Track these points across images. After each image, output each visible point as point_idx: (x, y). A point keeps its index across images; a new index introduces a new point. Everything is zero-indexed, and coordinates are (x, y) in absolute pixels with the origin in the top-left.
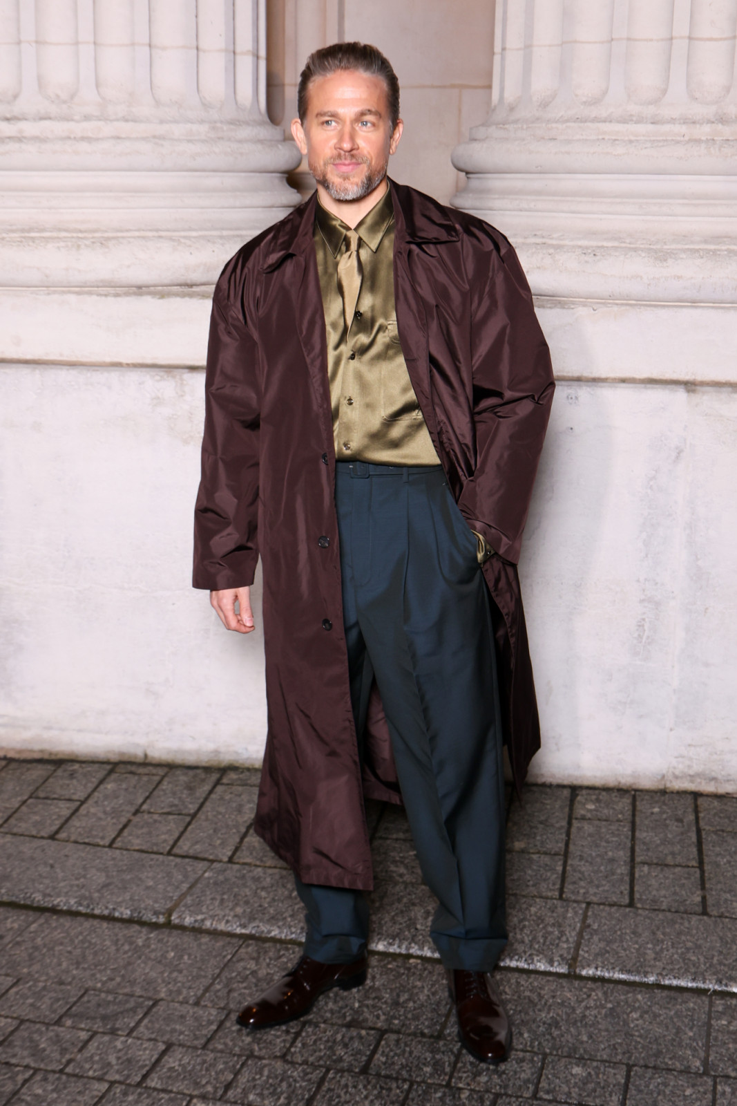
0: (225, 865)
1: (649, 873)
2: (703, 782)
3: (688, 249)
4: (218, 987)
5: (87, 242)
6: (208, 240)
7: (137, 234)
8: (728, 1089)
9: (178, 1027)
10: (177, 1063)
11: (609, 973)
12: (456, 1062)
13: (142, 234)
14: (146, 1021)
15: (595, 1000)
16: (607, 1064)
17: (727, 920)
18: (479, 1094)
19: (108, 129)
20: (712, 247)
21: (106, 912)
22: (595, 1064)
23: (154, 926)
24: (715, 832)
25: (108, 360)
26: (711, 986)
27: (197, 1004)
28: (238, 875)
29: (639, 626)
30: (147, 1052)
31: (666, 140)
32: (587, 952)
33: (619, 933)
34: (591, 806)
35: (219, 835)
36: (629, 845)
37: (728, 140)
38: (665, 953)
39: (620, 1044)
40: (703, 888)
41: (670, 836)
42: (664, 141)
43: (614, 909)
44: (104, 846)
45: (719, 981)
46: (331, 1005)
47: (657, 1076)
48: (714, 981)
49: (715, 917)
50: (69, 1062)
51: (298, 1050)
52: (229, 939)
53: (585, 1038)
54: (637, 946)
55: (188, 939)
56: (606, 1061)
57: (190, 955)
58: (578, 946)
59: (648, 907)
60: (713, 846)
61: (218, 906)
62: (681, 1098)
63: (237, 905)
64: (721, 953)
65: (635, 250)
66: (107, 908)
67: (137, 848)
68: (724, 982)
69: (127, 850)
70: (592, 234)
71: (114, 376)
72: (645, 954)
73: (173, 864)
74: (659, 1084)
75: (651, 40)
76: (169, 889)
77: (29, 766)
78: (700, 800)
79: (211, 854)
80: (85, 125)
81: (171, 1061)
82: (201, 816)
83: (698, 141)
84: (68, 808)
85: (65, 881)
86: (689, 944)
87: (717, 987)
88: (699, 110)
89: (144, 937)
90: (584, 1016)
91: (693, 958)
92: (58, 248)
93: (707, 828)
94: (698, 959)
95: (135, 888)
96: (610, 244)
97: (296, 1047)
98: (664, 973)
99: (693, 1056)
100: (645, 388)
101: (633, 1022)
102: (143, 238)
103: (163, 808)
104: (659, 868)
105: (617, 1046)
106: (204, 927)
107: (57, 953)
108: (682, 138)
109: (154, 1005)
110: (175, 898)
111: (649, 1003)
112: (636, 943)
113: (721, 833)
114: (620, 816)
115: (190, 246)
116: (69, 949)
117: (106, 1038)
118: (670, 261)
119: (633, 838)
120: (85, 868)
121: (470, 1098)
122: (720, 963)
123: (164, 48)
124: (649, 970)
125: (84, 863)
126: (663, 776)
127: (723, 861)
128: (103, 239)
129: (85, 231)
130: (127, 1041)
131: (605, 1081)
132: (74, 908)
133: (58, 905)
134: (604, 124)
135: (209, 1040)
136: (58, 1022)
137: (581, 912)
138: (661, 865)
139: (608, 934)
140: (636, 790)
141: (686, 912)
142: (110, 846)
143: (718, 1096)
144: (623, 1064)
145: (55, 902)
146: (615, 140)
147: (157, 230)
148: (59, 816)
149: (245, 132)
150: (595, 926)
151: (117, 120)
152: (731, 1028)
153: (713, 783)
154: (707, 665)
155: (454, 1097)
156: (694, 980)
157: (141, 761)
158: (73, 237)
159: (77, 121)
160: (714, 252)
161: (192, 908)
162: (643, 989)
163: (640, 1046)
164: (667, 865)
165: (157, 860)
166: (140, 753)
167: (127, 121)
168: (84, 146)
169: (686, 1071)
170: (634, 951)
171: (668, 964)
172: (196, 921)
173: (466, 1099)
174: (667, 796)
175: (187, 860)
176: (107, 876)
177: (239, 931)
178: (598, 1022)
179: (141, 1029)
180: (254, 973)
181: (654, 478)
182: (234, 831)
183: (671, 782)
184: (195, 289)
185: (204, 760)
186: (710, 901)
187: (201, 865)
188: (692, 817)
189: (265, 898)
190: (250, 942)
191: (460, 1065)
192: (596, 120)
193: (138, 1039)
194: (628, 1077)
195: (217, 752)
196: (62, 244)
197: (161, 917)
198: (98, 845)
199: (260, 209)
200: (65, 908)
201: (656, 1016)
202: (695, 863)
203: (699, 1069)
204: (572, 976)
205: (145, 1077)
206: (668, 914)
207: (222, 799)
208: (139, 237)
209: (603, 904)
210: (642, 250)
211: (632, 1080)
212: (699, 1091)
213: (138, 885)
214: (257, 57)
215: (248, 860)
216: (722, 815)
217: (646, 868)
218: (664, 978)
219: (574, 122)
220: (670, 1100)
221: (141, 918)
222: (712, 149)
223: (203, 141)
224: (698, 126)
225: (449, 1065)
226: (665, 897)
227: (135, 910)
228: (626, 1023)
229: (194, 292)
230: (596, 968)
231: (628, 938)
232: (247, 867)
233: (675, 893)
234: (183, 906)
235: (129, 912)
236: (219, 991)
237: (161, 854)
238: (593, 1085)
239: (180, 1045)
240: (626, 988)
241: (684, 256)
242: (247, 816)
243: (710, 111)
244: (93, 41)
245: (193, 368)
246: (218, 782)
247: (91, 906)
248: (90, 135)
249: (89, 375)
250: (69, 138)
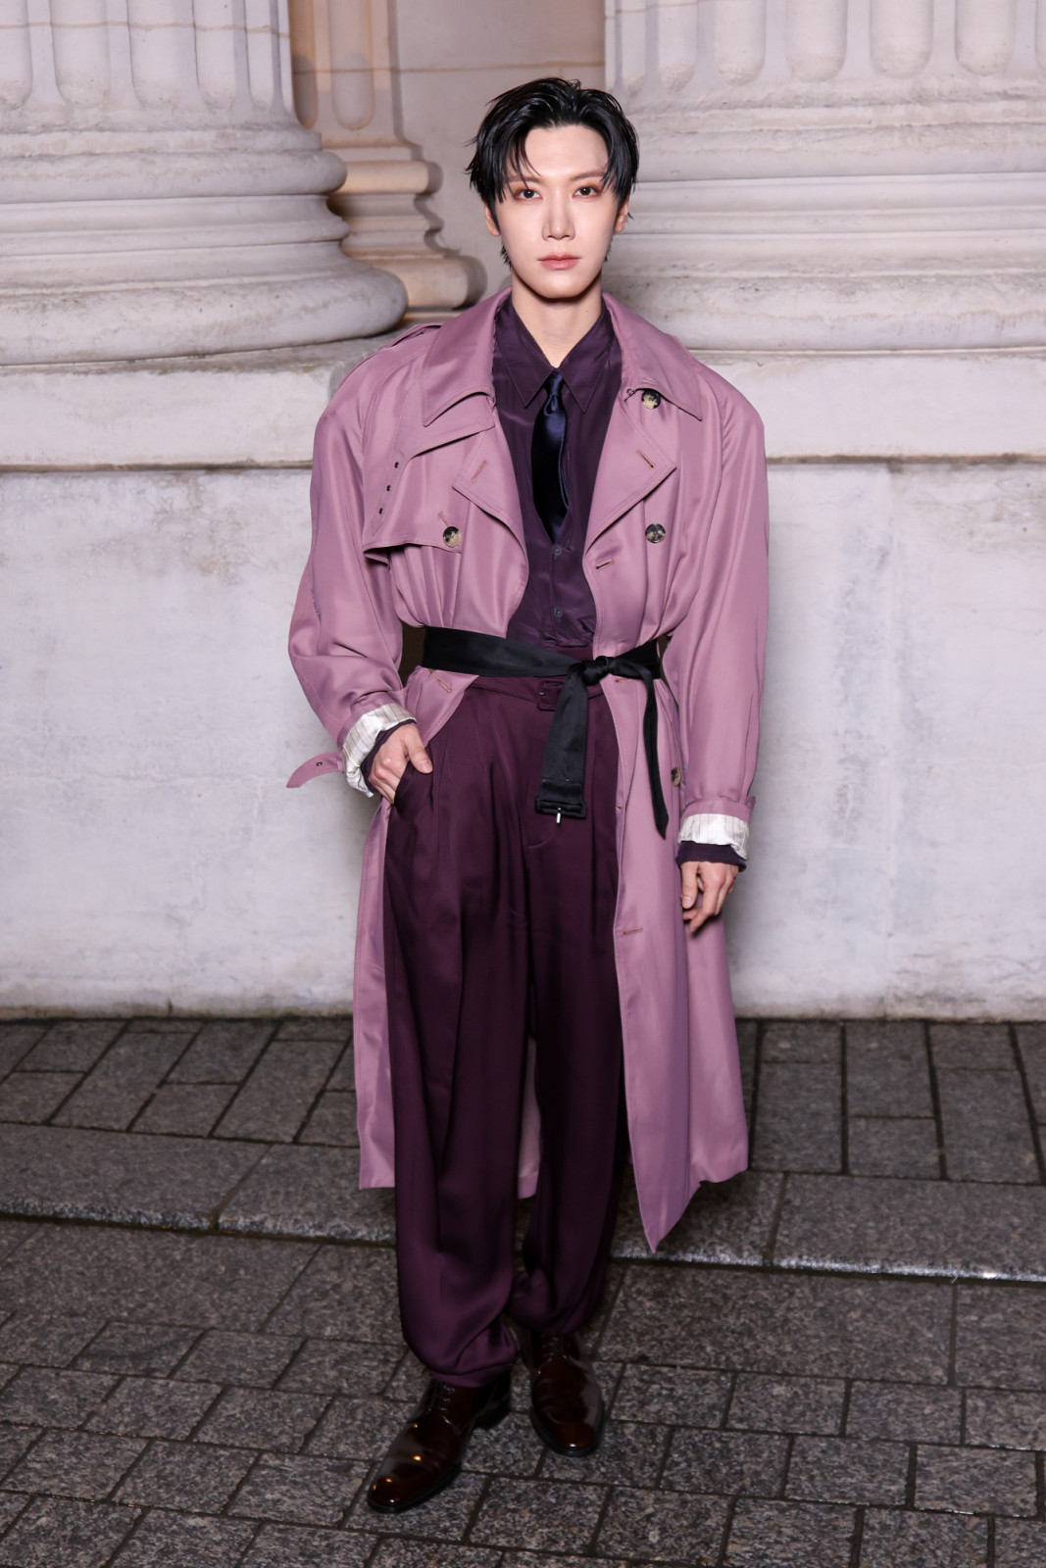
0: (288, 1148)
1: (867, 1129)
2: (936, 1005)
3: (883, 277)
4: (288, 1308)
5: (57, 301)
6: (224, 290)
7: (124, 286)
8: (981, 1404)
9: (236, 1363)
10: (238, 1410)
11: (817, 1262)
12: (616, 1389)
13: (131, 286)
14: (192, 1358)
15: (800, 1299)
16: (819, 1380)
17: (974, 1185)
18: (650, 1427)
19: (76, 143)
20: (915, 273)
21: (128, 1218)
22: (803, 1381)
23: (195, 1233)
25: (92, 461)
26: (955, 1272)
27: (260, 1331)
28: (307, 1159)
29: (841, 795)
30: (197, 1397)
31: (847, 129)
32: (787, 1236)
33: (829, 1209)
34: (785, 1045)
35: (278, 1108)
36: (838, 1092)
37: (930, 126)
38: (892, 1232)
39: (836, 1354)
40: (940, 1144)
41: (893, 1078)
42: (843, 130)
43: (821, 1179)
44: (120, 1131)
45: (966, 1265)
47: (886, 1391)
48: (958, 1266)
49: (957, 1181)
50: (91, 1415)
51: (402, 1383)
52: (299, 1245)
53: (788, 1348)
54: (853, 1225)
55: (242, 1249)
56: (817, 1376)
57: (246, 1268)
58: (775, 1230)
59: (867, 1174)
60: (953, 1089)
61: (283, 1202)
62: (919, 1418)
63: (307, 1199)
64: (966, 1228)
65: (811, 280)
66: (129, 1213)
67: (165, 1131)
68: (972, 1266)
69: (152, 1134)
70: (750, 262)
71: (102, 485)
72: (866, 1234)
73: (217, 1149)
74: (889, 1401)
76: (213, 1183)
77: (9, 1029)
78: (933, 1030)
79: (268, 1134)
80: (44, 137)
81: (231, 1408)
82: (252, 1083)
83: (889, 129)
84: (67, 1083)
85: (68, 1179)
86: (924, 1219)
87: (964, 1274)
88: (889, 87)
89: (184, 1248)
90: (786, 1321)
91: (931, 1237)
92: (17, 310)
93: (944, 1065)
94: (937, 1238)
95: (166, 1184)
96: (776, 274)
97: (398, 1380)
98: (891, 1258)
99: (934, 1363)
100: (834, 469)
101: (851, 1323)
102: (134, 291)
103: (198, 1076)
104: (881, 1122)
105: (831, 1356)
106: (264, 1231)
107: (64, 1275)
108: (868, 126)
109: (201, 1337)
110: (222, 1194)
111: (873, 1299)
112: (853, 1221)
113: (962, 1072)
114: (825, 1056)
115: (199, 300)
116: (81, 1269)
117: (141, 1382)
118: (859, 294)
119: (844, 1084)
120: (95, 1161)
121: (637, 1434)
122: (966, 1241)
123: (149, 28)
124: (872, 1255)
125: (94, 1154)
126: (881, 1000)
127: (965, 1108)
128: (75, 294)
129: (52, 286)
130: (168, 1384)
131: (818, 1402)
132: (84, 1215)
133: (62, 1212)
134: (760, 110)
135: (280, 1378)
136: (73, 1365)
137: (777, 1184)
138: (883, 1117)
139: (814, 1211)
140: (846, 1021)
141: (918, 1177)
142: (128, 1130)
143: (968, 1413)
144: (840, 1378)
145: (57, 1209)
146: (777, 131)
147: (153, 280)
148: (55, 1094)
149: (268, 140)
150: (797, 1202)
151: (89, 129)
152: (984, 1325)
153: (949, 1006)
154: (934, 844)
155: (616, 1433)
156: (931, 1265)
157: (164, 1015)
158: (35, 295)
159: (34, 134)
160: (919, 279)
161: (246, 1207)
162: (865, 1281)
163: (862, 1355)
164: (891, 1118)
165: (195, 1145)
166: (162, 1003)
167: (102, 130)
168: (45, 168)
169: (925, 1384)
170: (850, 1232)
171: (896, 1246)
172: (253, 1223)
173: (632, 1434)
174: (888, 1026)
175: (236, 1144)
176: (127, 1170)
177: (312, 1233)
178: (805, 1326)
179: (187, 1368)
180: (336, 1287)
181: (850, 592)
182: (299, 1101)
183: (892, 1006)
184: (208, 359)
185: (251, 1007)
186: (950, 1161)
187: (253, 1151)
188: (922, 1052)
189: (346, 1188)
190: (329, 1247)
191: (621, 1392)
192: (750, 104)
193: (183, 1381)
194: (847, 1395)
195: (268, 997)
196: (21, 304)
197: (204, 1220)
198: (113, 1130)
199: (292, 246)
200: (71, 1215)
201: (882, 1314)
202: (929, 1113)
203: (942, 1380)
204: (768, 1270)
205: (195, 1430)
206: (895, 1182)
207: (278, 1059)
208: (127, 290)
209: (807, 1172)
210: (821, 280)
211: (853, 1398)
212: (943, 1409)
213: (170, 1180)
214: (276, 33)
215: (318, 1139)
216: (963, 1048)
217: (862, 1123)
218: (891, 1266)
219: (721, 108)
220: (904, 1422)
221: (178, 1223)
222: (909, 139)
223: (210, 155)
224: (888, 108)
225: (608, 1392)
226: (889, 1159)
227: (168, 1212)
228: (843, 1326)
229: (207, 363)
230: (800, 1257)
231: (841, 1215)
232: (318, 1149)
233: (903, 1154)
234: (235, 1204)
235: (160, 1217)
236: (289, 1313)
237: (200, 1137)
238: (801, 1408)
239: (241, 1386)
240: (841, 1281)
241: (877, 286)
242: (316, 1081)
243: (904, 87)
244: (48, 20)
245: (212, 469)
246: (272, 1038)
247: (108, 1212)
248: (51, 151)
249: (67, 484)
250: (23, 157)
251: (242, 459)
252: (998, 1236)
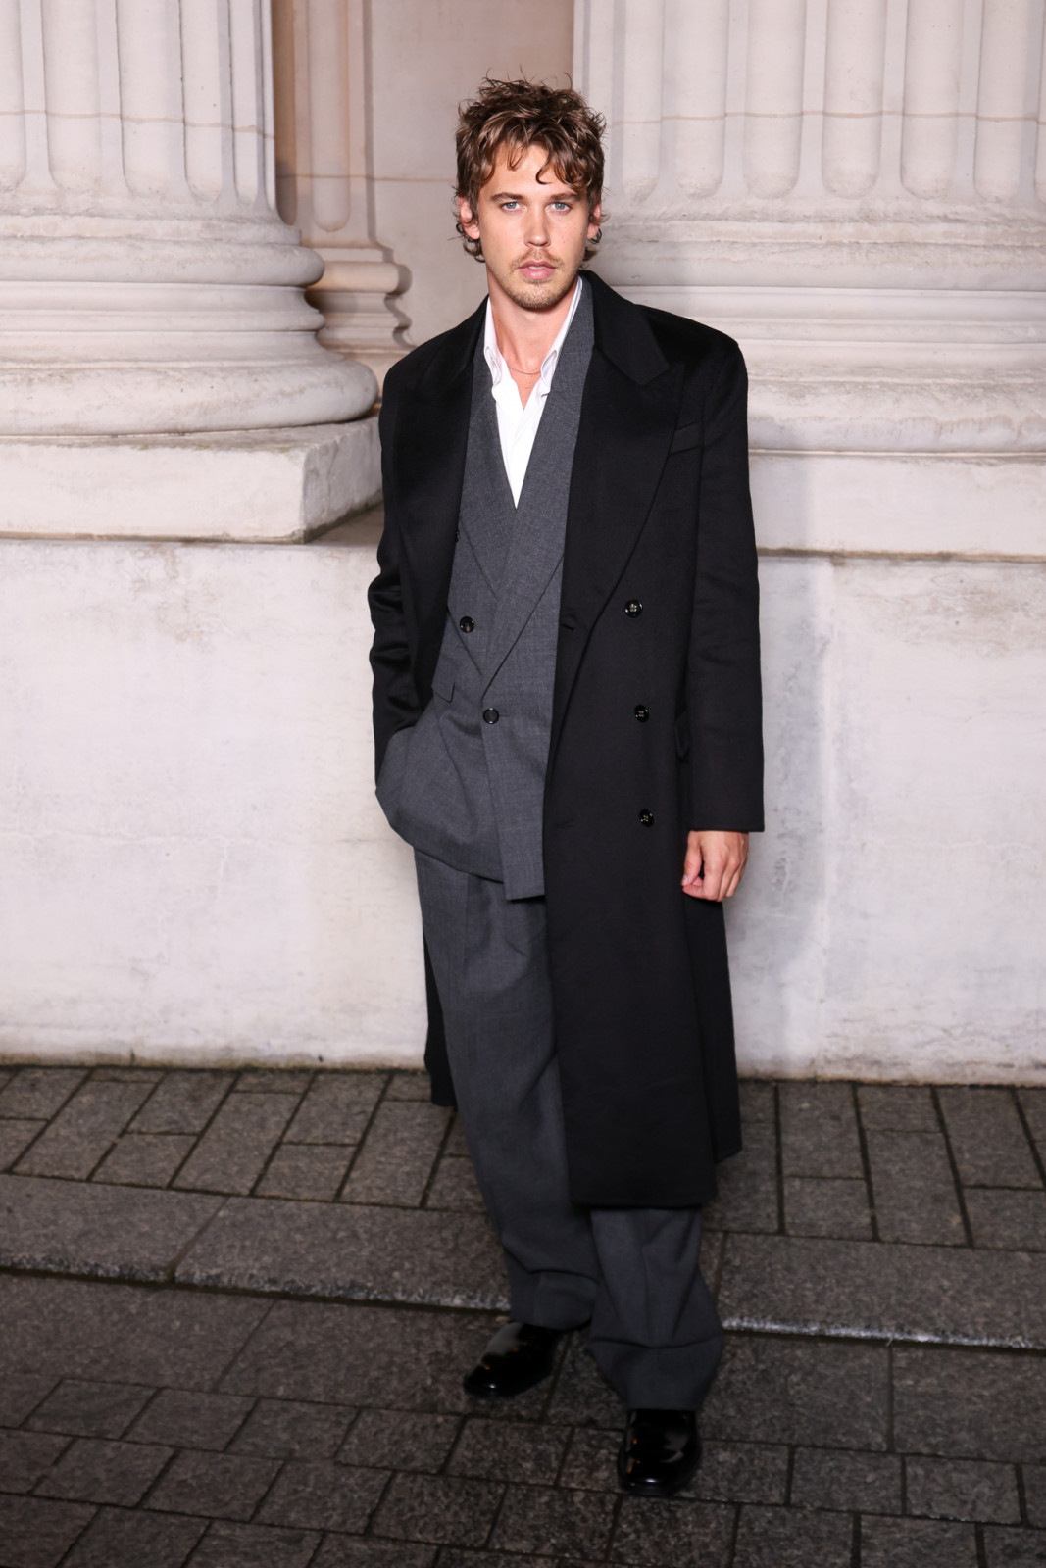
0: (245, 1200)
1: (802, 1188)
2: (864, 1067)
3: (831, 383)
4: (242, 1366)
5: (43, 376)
6: (206, 372)
7: (109, 364)
8: (920, 1471)
9: (189, 1424)
10: (190, 1474)
11: (758, 1323)
12: (565, 1454)
13: (116, 364)
14: (145, 1418)
15: (742, 1361)
16: (763, 1446)
17: (905, 1246)
18: (599, 1496)
19: (67, 226)
20: (860, 380)
21: (86, 1270)
22: (747, 1446)
23: (152, 1286)
24: (883, 1132)
25: (73, 531)
26: (889, 1335)
27: (214, 1390)
28: (263, 1212)
29: (778, 868)
30: (149, 1461)
31: (798, 243)
32: (728, 1297)
33: (768, 1270)
35: (236, 1160)
36: (774, 1152)
37: (876, 243)
38: (829, 1293)
39: (779, 1418)
40: (871, 1205)
41: (825, 1139)
42: (795, 244)
43: (759, 1239)
44: (80, 1181)
45: (900, 1328)
46: (395, 1383)
47: (828, 1458)
48: (893, 1328)
49: (889, 1243)
50: (40, 1480)
51: (353, 1447)
52: (254, 1300)
53: (732, 1412)
54: (792, 1286)
55: (198, 1302)
56: (761, 1442)
57: (202, 1323)
59: (803, 1233)
60: (881, 1151)
61: (239, 1256)
62: (861, 1487)
63: (263, 1252)
64: (899, 1289)
66: (87, 1264)
67: (125, 1181)
68: (906, 1329)
69: (111, 1184)
71: (82, 552)
72: (804, 1296)
73: (176, 1200)
74: (831, 1469)
75: (775, 116)
76: (170, 1235)
78: (861, 1091)
79: (225, 1186)
80: (35, 219)
81: (181, 1472)
82: (211, 1135)
83: (839, 245)
84: (30, 1131)
85: (27, 1229)
86: (859, 1281)
87: (898, 1336)
88: (838, 206)
89: (139, 1302)
90: (729, 1384)
91: (865, 1299)
92: (4, 382)
93: (872, 1127)
94: (872, 1300)
95: (124, 1236)
97: (350, 1443)
98: (829, 1320)
99: (873, 1429)
100: (780, 561)
101: (793, 1387)
102: (118, 369)
103: (158, 1126)
104: (814, 1182)
105: (774, 1421)
106: (220, 1285)
107: (19, 1329)
108: (818, 241)
109: (154, 1396)
110: (179, 1247)
111: (812, 1361)
112: (791, 1281)
113: (889, 1133)
114: (760, 1115)
115: (181, 381)
116: (36, 1323)
117: (91, 1444)
118: (809, 398)
119: (779, 1144)
120: (54, 1211)
121: (586, 1502)
122: (900, 1304)
123: (140, 121)
124: (809, 1316)
125: (54, 1204)
126: (812, 1062)
127: (894, 1169)
128: (63, 371)
129: (39, 361)
130: (120, 1447)
131: (762, 1469)
132: (41, 1267)
133: (20, 1262)
134: (718, 222)
135: (231, 1441)
136: (24, 1426)
137: (717, 1244)
138: (816, 1178)
139: (754, 1271)
140: (779, 1081)
141: (851, 1238)
142: (89, 1179)
143: (908, 1482)
144: (784, 1444)
145: (15, 1260)
146: (734, 243)
147: (136, 360)
148: (18, 1142)
149: (251, 233)
150: (737, 1262)
151: (80, 214)
152: (919, 1389)
153: (875, 1068)
154: (865, 916)
155: (565, 1502)
156: (867, 1327)
157: (127, 1063)
158: (22, 369)
159: (26, 216)
160: (864, 385)
161: (202, 1260)
162: (803, 1343)
163: (803, 1419)
164: (824, 1178)
165: (154, 1196)
166: (125, 1053)
167: (92, 215)
168: (35, 248)
169: (865, 1450)
170: (788, 1293)
171: (833, 1307)
172: (209, 1277)
173: (581, 1503)
174: (818, 1087)
175: (194, 1195)
176: (86, 1221)
177: (267, 1288)
178: (748, 1390)
179: (140, 1429)
180: (290, 1344)
181: (793, 677)
182: (256, 1153)
183: (822, 1068)
184: (188, 437)
185: (212, 1059)
186: (882, 1222)
187: (213, 1202)
188: (850, 1113)
189: (301, 1242)
190: (284, 1302)
191: (570, 1457)
192: (707, 217)
193: (136, 1443)
194: (791, 1462)
195: (229, 1049)
196: (8, 378)
197: (161, 1273)
198: (73, 1179)
199: (271, 333)
200: (29, 1267)
201: (822, 1377)
202: (859, 1174)
203: (881, 1446)
205: (146, 1495)
206: (830, 1242)
207: (237, 1111)
208: (112, 369)
209: (746, 1232)
210: (772, 383)
211: (796, 1466)
212: (884, 1477)
213: (128, 1232)
214: (263, 135)
215: (275, 1192)
216: (890, 1110)
217: (797, 1183)
218: (829, 1328)
219: (681, 219)
220: (847, 1490)
221: (134, 1276)
222: (857, 255)
223: (195, 243)
224: (838, 225)
225: (557, 1457)
226: (824, 1219)
227: (126, 1265)
228: (785, 1390)
229: (187, 441)
230: (742, 1318)
231: (780, 1275)
232: (275, 1202)
233: (837, 1214)
234: (191, 1257)
235: (117, 1269)
236: (242, 1371)
237: (159, 1188)
238: (746, 1475)
239: (193, 1449)
240: (781, 1342)
241: (825, 390)
242: (273, 1133)
243: (851, 207)
244: (44, 109)
245: (188, 541)
246: (231, 1089)
247: (65, 1263)
248: (43, 233)
249: (48, 551)
250: (15, 237)
251: (218, 533)
252: (930, 1299)
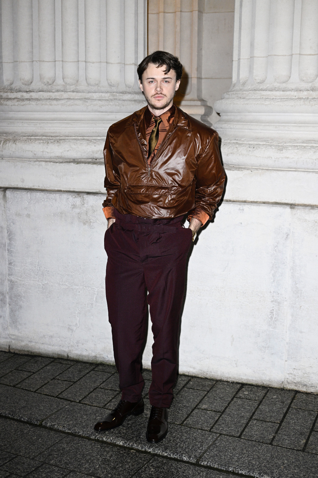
1: (255, 424)
2: (301, 386)
3: (293, 146)
5: (52, 141)
11: (213, 465)
13: (76, 138)
17: (279, 448)
19: (65, 95)
20: (305, 145)
23: (35, 426)
24: (296, 409)
25: (56, 189)
27: (33, 459)
28: (79, 408)
29: (271, 313)
33: (227, 448)
34: (246, 393)
35: (81, 391)
36: (253, 411)
38: (242, 459)
41: (274, 409)
42: (287, 98)
43: (230, 438)
44: (33, 392)
46: (87, 465)
48: (257, 474)
49: (274, 445)
52: (62, 434)
54: (231, 455)
55: (45, 432)
57: (42, 439)
58: (206, 451)
60: (291, 415)
61: (64, 420)
63: (71, 420)
65: (271, 146)
66: (19, 416)
67: (45, 393)
68: (261, 474)
69: (39, 393)
70: (257, 139)
71: (57, 195)
72: (233, 458)
73: (56, 401)
75: (285, 56)
76: (48, 411)
77: (22, 357)
78: (297, 394)
79: (73, 398)
80: (56, 93)
82: (78, 383)
83: (300, 99)
84: (27, 375)
85: (9, 404)
86: (255, 456)
87: (258, 476)
88: (304, 85)
89: (29, 429)
91: (254, 462)
92: (40, 143)
93: (294, 407)
94: (256, 463)
95: (34, 409)
96: (262, 143)
98: (237, 468)
100: (273, 206)
103: (64, 378)
104: (261, 422)
106: (54, 428)
108: (295, 97)
109: (15, 458)
110: (48, 415)
112: (232, 453)
113: (299, 410)
114: (257, 398)
118: (284, 151)
119: (257, 408)
120: (20, 399)
122: (265, 466)
123: (91, 63)
125: (21, 397)
126: (283, 382)
127: (292, 422)
129: (53, 137)
134: (263, 91)
137: (215, 437)
138: (263, 421)
139: (221, 448)
140: (270, 388)
141: (262, 442)
142: (35, 392)
146: (266, 98)
148: (22, 378)
149: (128, 96)
150: (218, 444)
153: (305, 387)
154: (301, 332)
156: (249, 472)
157: (66, 358)
158: (47, 139)
159: (54, 92)
160: (305, 147)
161: (52, 420)
162: (225, 473)
164: (265, 421)
165: (50, 399)
166: (66, 355)
168: (55, 102)
170: (229, 457)
171: (241, 464)
174: (283, 391)
175: (62, 400)
176: (26, 404)
177: (67, 431)
179: (4, 466)
180: (63, 449)
181: (277, 246)
183: (286, 385)
185: (91, 360)
186: (276, 438)
187: (66, 403)
188: (289, 401)
189: (84, 418)
190: (70, 436)
195: (96, 357)
196: (42, 141)
197: (39, 422)
198: (31, 391)
202: (279, 422)
204: (197, 464)
206: (254, 442)
207: (91, 376)
208: (74, 139)
209: (227, 435)
210: (274, 146)
213: (36, 408)
215: (86, 402)
216: (304, 402)
217: (255, 422)
219: (253, 91)
221: (31, 422)
222: (306, 102)
223: (106, 100)
224: (302, 92)
226: (256, 435)
227: (30, 418)
230: (208, 462)
231: (229, 451)
232: (85, 405)
233: (262, 434)
234: (49, 419)
235: (27, 419)
236: (44, 455)
237: (53, 397)
240: (218, 472)
241: (290, 148)
242: (98, 383)
243: (308, 86)
244: (61, 60)
245: (88, 193)
246: (93, 370)
247: (14, 415)
248: (58, 97)
249: (48, 195)
250: (50, 99)
251: (98, 191)
252: (276, 466)
